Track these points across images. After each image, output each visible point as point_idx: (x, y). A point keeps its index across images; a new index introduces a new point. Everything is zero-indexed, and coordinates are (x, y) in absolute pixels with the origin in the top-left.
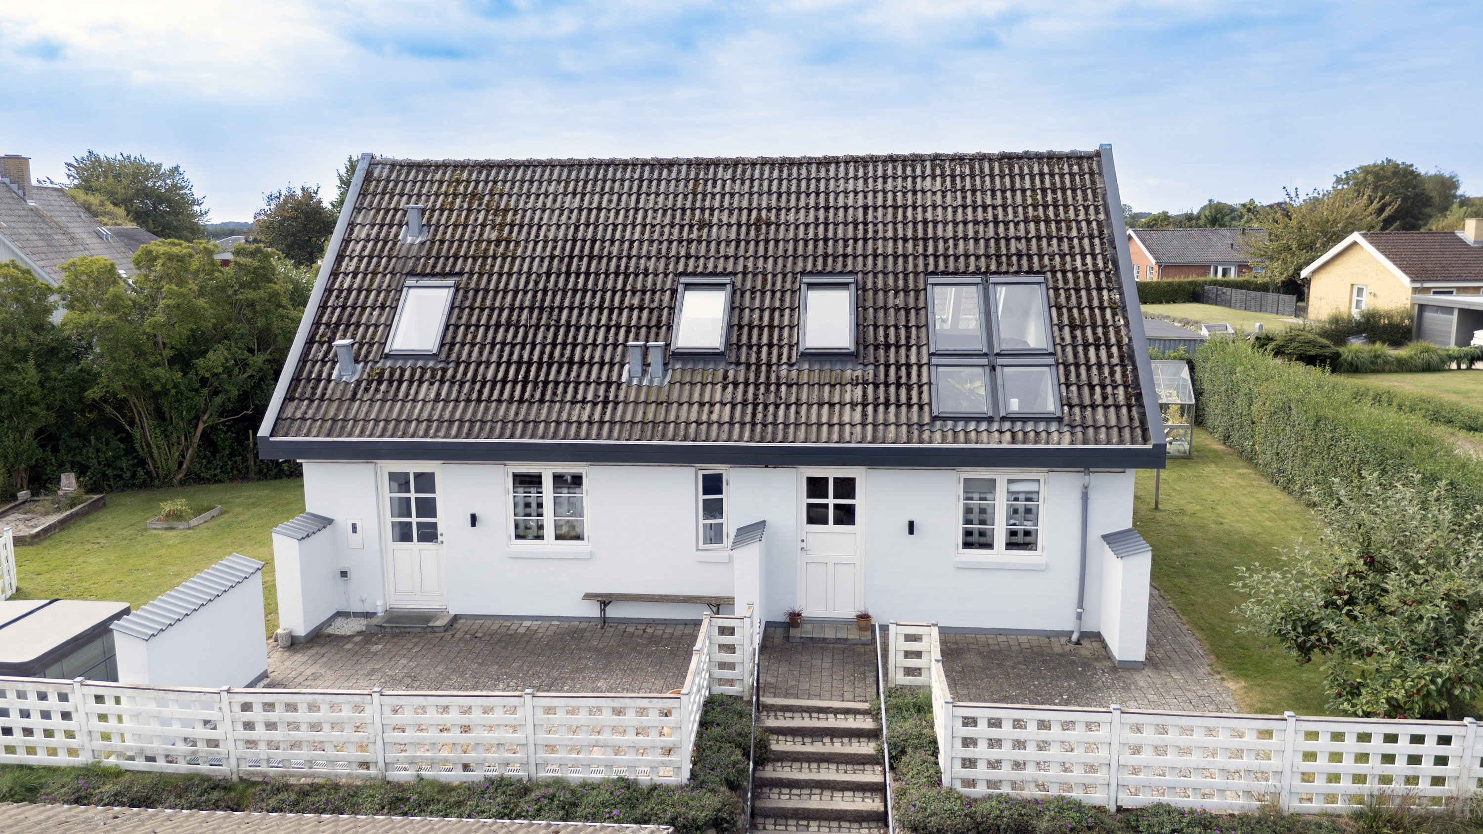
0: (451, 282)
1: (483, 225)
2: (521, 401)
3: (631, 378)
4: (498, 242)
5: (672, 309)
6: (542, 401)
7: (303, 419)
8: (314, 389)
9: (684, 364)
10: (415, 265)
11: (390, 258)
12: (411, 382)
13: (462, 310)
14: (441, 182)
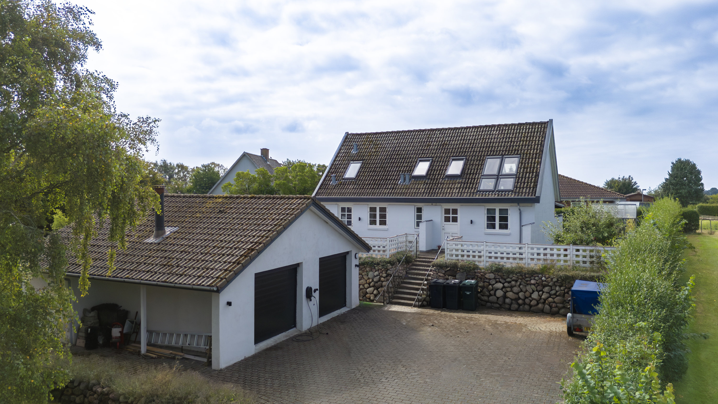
0: (361, 162)
1: (372, 148)
2: (373, 188)
3: (400, 183)
4: (375, 152)
5: (415, 166)
6: (378, 188)
7: (322, 193)
8: (326, 186)
9: (415, 179)
10: (354, 158)
11: (348, 157)
12: (348, 185)
13: (363, 168)
14: (364, 138)
